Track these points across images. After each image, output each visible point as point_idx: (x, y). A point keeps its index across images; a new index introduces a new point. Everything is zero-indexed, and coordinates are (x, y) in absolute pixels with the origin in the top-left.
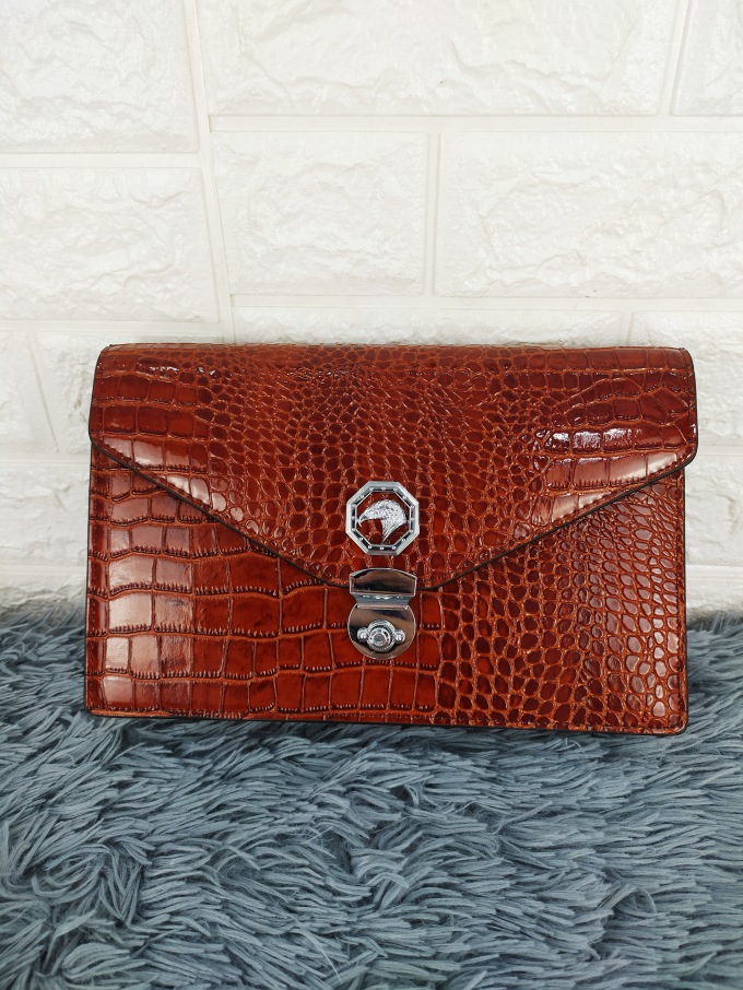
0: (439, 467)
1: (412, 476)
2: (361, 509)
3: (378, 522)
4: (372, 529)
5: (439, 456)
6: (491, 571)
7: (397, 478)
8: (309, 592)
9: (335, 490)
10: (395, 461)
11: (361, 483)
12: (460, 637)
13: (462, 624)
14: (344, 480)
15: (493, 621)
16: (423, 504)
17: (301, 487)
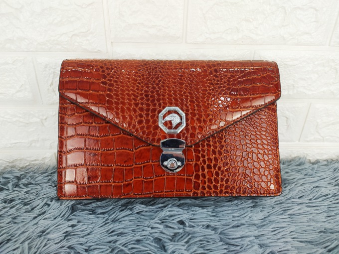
0: (192, 101)
1: (182, 105)
2: (164, 117)
3: (170, 122)
4: (168, 124)
5: (192, 98)
6: (211, 139)
7: (177, 105)
8: (144, 149)
9: (154, 110)
10: (176, 100)
11: (164, 108)
12: (201, 164)
13: (201, 159)
14: (157, 106)
15: (212, 157)
16: (187, 115)
17: (141, 109)
